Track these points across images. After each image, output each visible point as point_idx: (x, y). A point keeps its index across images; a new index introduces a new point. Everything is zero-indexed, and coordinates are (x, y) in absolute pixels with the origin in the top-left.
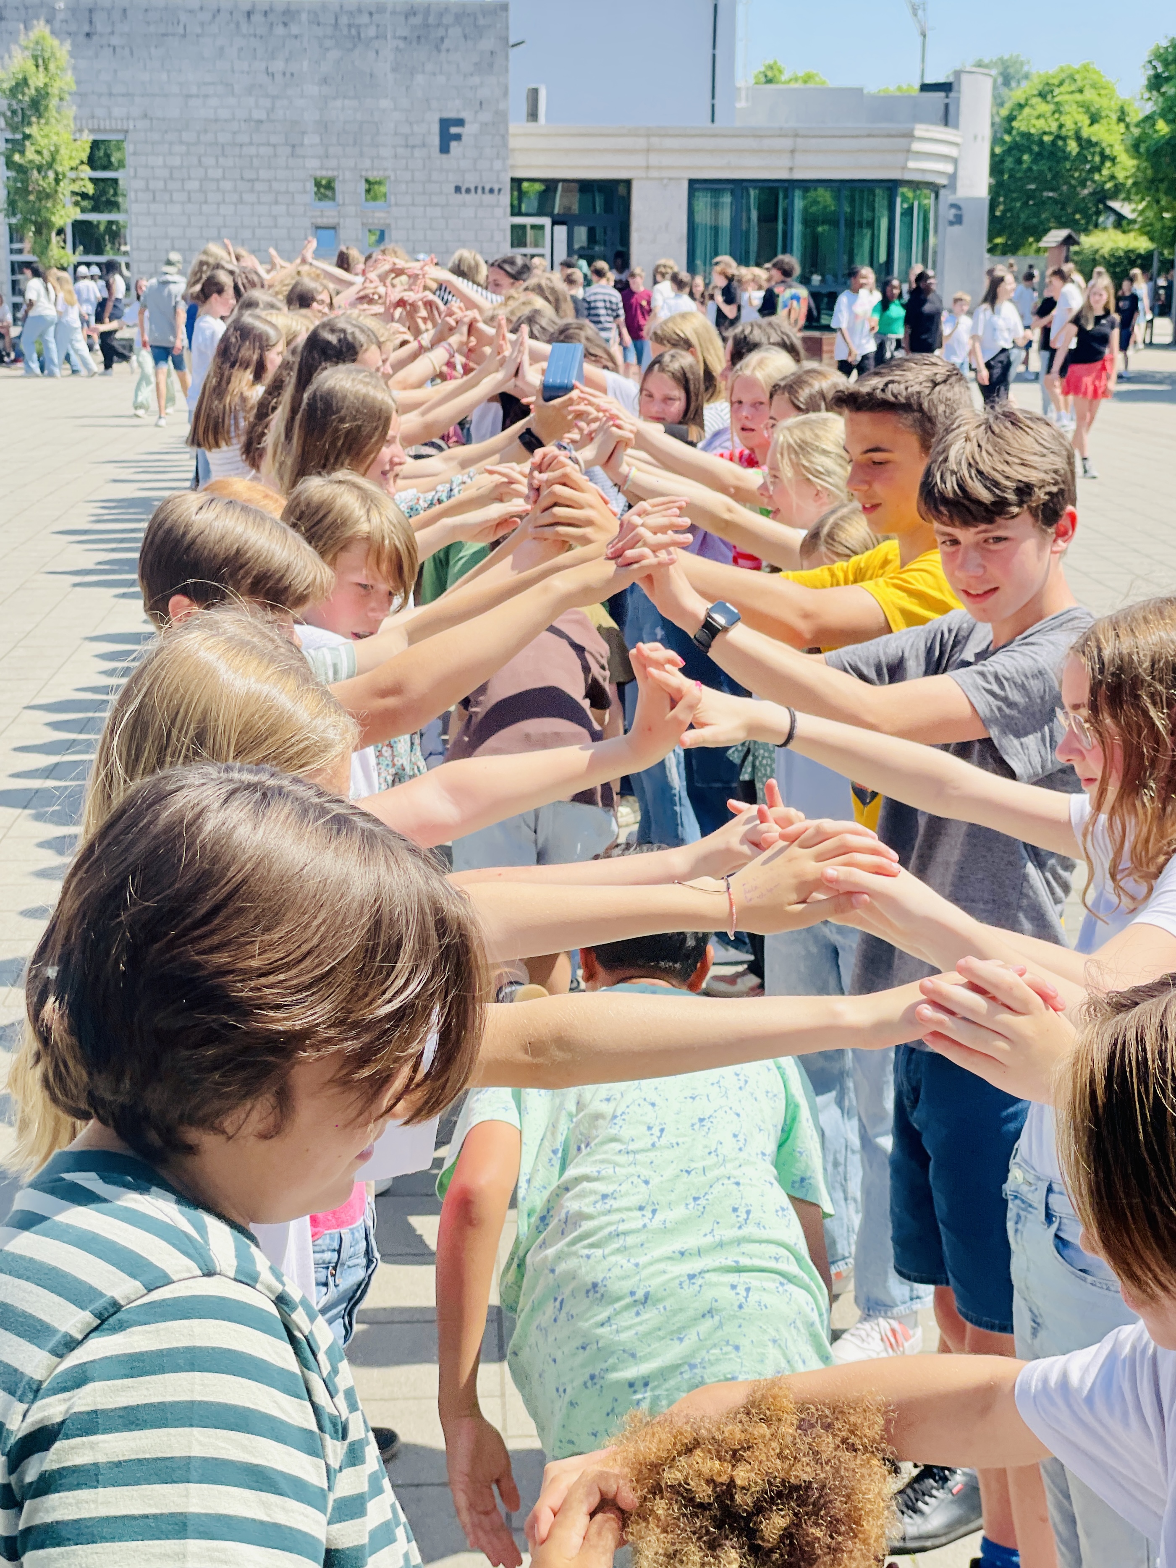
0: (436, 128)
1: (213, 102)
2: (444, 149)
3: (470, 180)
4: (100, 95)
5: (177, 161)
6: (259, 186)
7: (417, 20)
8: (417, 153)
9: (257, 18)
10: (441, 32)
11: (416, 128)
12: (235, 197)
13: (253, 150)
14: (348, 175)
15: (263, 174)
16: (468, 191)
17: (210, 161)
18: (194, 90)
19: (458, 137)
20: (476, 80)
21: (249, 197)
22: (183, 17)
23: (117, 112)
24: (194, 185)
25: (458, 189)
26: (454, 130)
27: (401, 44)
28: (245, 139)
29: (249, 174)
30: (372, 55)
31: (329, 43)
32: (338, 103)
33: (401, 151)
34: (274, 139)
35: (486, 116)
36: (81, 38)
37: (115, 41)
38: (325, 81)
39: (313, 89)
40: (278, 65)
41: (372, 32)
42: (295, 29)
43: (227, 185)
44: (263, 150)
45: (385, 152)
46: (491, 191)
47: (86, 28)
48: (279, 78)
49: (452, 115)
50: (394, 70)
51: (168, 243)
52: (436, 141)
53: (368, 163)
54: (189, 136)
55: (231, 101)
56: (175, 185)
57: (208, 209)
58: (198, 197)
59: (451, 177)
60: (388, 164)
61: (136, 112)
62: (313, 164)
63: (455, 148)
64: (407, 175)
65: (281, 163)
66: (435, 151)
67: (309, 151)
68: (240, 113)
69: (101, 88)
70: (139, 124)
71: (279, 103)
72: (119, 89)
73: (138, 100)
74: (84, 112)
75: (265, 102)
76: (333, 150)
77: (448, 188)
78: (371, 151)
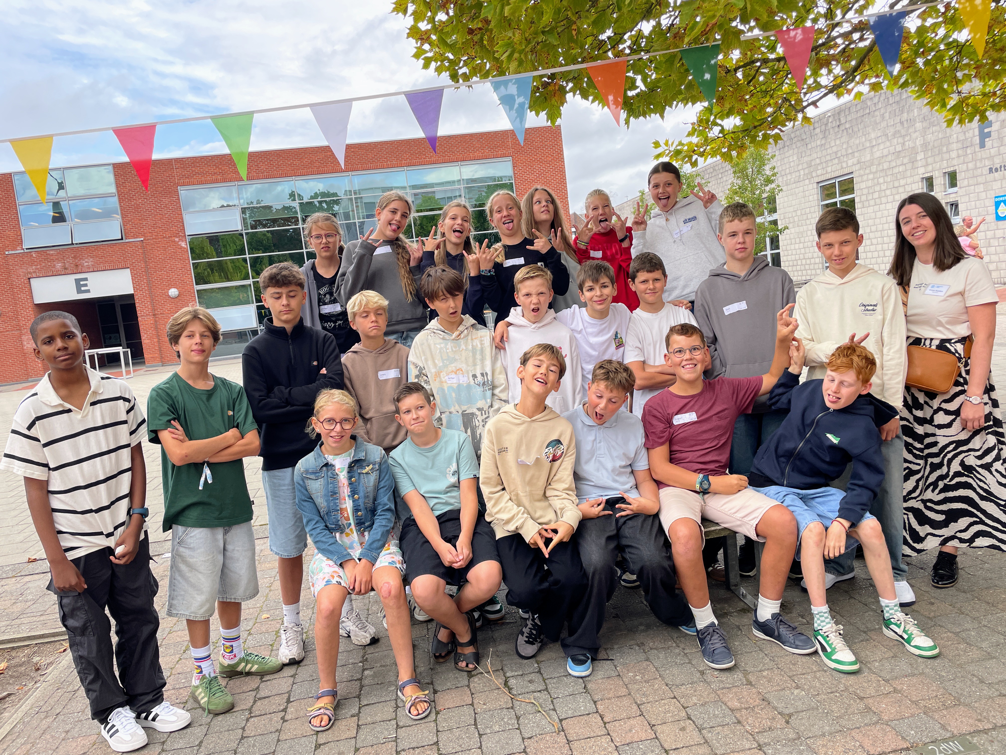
0: (977, 131)
1: (882, 147)
2: (982, 145)
3: (997, 163)
4: (843, 156)
5: (870, 183)
8: (969, 151)
11: (967, 135)
12: (891, 198)
13: (896, 170)
14: (937, 174)
15: (902, 182)
16: (996, 170)
17: (881, 180)
18: (874, 143)
19: (989, 134)
23: (850, 163)
24: (876, 195)
25: (991, 170)
26: (986, 130)
28: (894, 164)
29: (896, 184)
32: (930, 130)
33: (960, 152)
34: (905, 161)
35: (1003, 116)
36: (836, 129)
37: (847, 126)
39: (919, 125)
40: (905, 117)
43: (888, 192)
44: (901, 169)
45: (954, 154)
47: (838, 123)
48: (905, 123)
52: (977, 140)
53: (945, 163)
54: (874, 169)
55: (888, 144)
56: (870, 197)
57: (883, 207)
58: (878, 201)
59: (987, 163)
60: (955, 162)
61: (855, 160)
62: (921, 170)
63: (988, 142)
64: (964, 167)
65: (908, 173)
66: (977, 148)
67: (920, 164)
68: (892, 149)
69: (844, 153)
70: (857, 167)
71: (907, 138)
72: (850, 151)
73: (856, 154)
74: (839, 167)
75: (900, 140)
76: (930, 160)
77: (986, 171)
78: (946, 156)
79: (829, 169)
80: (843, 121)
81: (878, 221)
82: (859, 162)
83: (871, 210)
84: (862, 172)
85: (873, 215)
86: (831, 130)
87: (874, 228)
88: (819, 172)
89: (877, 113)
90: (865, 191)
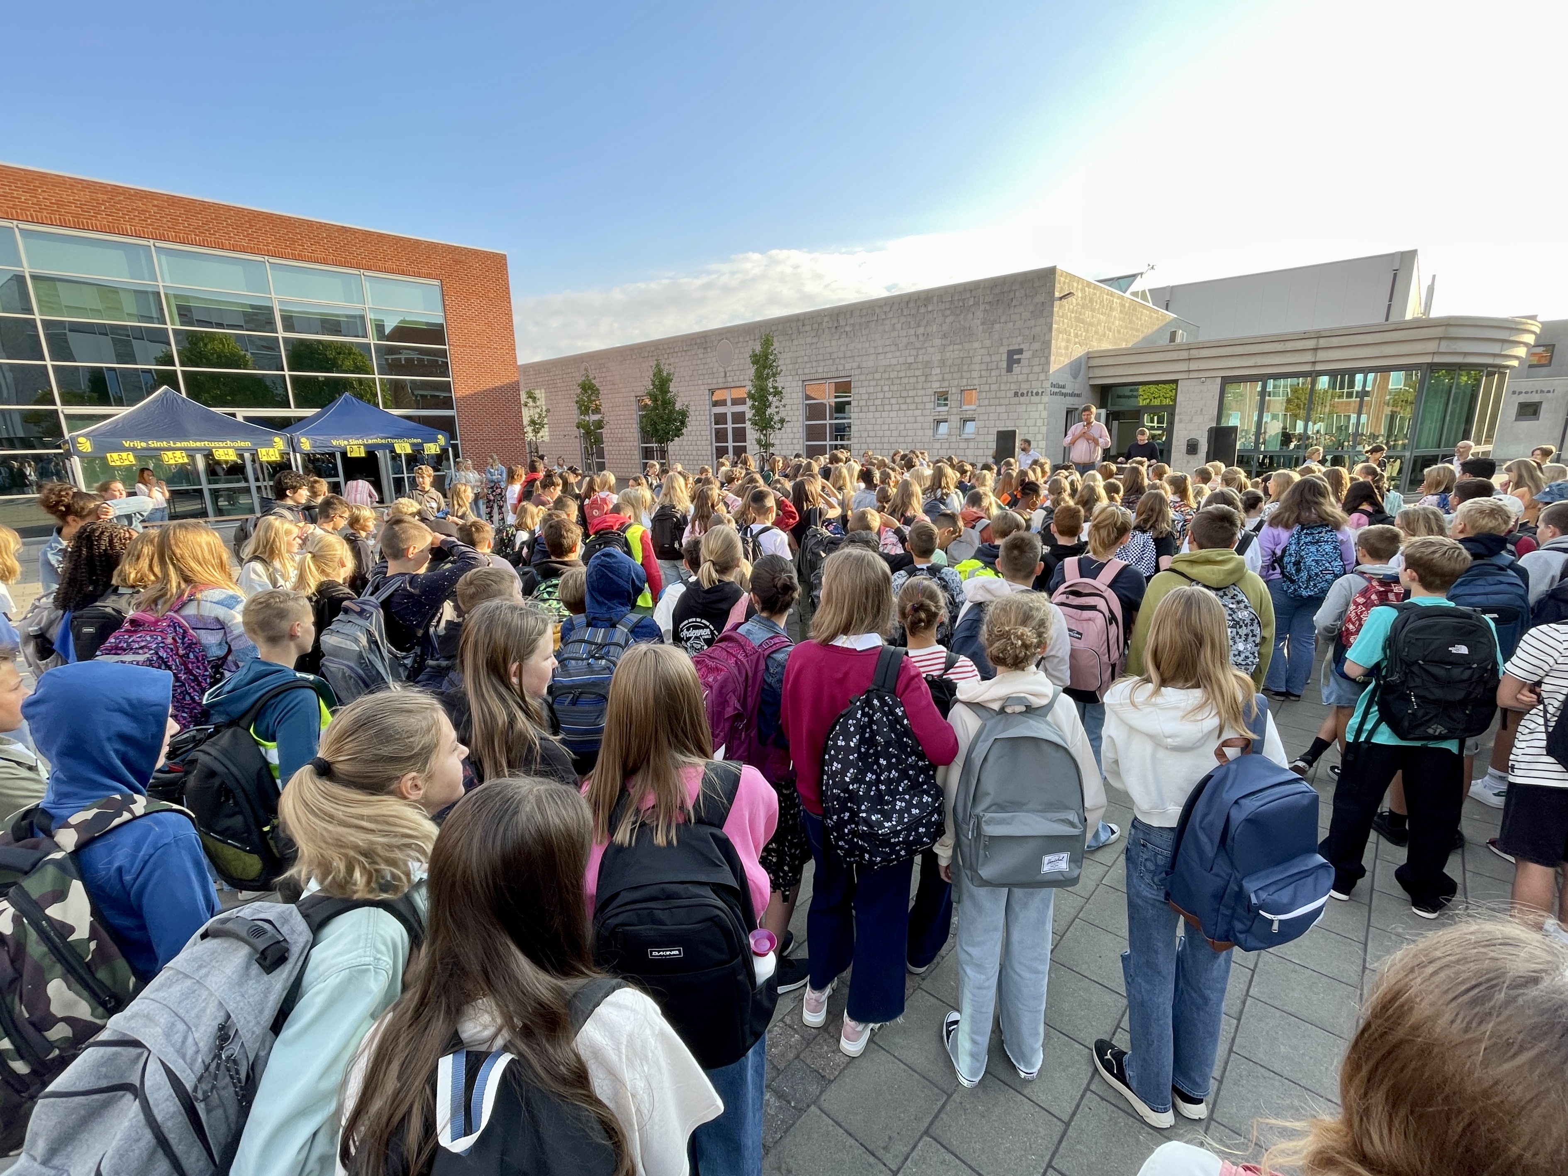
0: (1005, 357)
1: (889, 355)
2: (1009, 369)
3: (1025, 387)
4: (840, 358)
5: (871, 390)
6: (909, 400)
7: (997, 291)
8: (993, 373)
9: (911, 305)
10: (1012, 295)
11: (994, 358)
12: (896, 407)
13: (905, 380)
14: (954, 390)
15: (911, 393)
16: (1022, 395)
17: (886, 388)
18: (880, 351)
19: (1018, 361)
20: (1032, 322)
21: (904, 407)
22: (877, 311)
23: (848, 366)
24: (878, 402)
25: (1016, 394)
26: (1015, 357)
27: (988, 307)
28: (902, 374)
29: (904, 394)
30: (970, 316)
31: (948, 312)
32: (951, 347)
33: (984, 373)
34: (918, 373)
35: (1036, 346)
36: (833, 330)
37: (848, 329)
38: (945, 336)
39: (938, 342)
40: (921, 330)
41: (971, 302)
42: (930, 308)
43: (893, 401)
44: (912, 380)
45: (975, 374)
46: (1037, 394)
48: (921, 338)
49: (1017, 347)
50: (982, 324)
51: (865, 434)
52: (1005, 365)
53: (964, 382)
54: (877, 376)
55: (898, 354)
56: (870, 403)
57: (885, 414)
58: (880, 408)
59: (1013, 386)
60: (976, 382)
61: (855, 365)
62: (936, 385)
63: (1016, 368)
64: (987, 387)
65: (920, 386)
66: (1004, 372)
67: (935, 378)
68: (901, 360)
69: (841, 355)
70: (857, 372)
71: (921, 352)
72: (849, 354)
73: (856, 359)
74: (834, 368)
75: (914, 352)
76: (946, 376)
77: (1012, 393)
78: (967, 375)
79: (820, 370)
80: (842, 323)
81: (877, 427)
82: (859, 367)
83: (870, 415)
84: (863, 377)
85: (873, 421)
86: (826, 331)
87: (872, 434)
88: (807, 371)
89: (887, 322)
90: (865, 397)
